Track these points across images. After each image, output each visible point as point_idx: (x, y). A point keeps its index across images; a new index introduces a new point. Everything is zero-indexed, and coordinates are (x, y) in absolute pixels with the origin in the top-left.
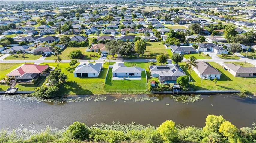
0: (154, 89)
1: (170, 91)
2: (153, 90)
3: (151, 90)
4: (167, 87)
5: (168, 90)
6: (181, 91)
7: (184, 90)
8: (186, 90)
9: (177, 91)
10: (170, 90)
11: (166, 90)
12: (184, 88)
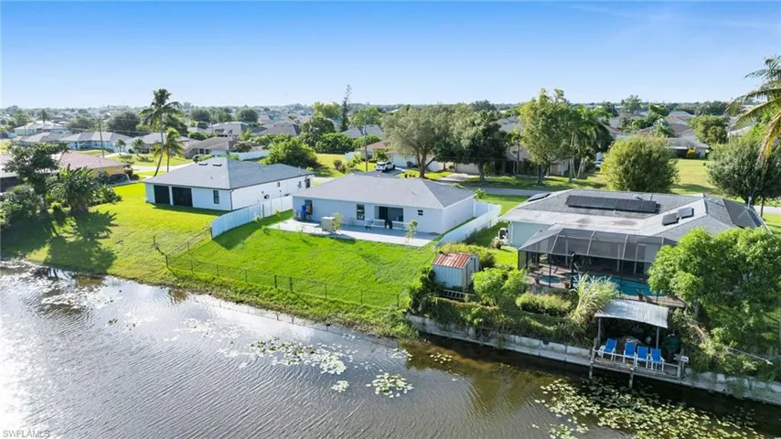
0: (436, 299)
1: (571, 349)
2: (429, 308)
3: (415, 305)
4: (553, 312)
5: (545, 337)
6: (670, 359)
7: (713, 365)
8: (738, 371)
9: (635, 361)
10: (562, 337)
11: (529, 332)
12: (709, 346)
